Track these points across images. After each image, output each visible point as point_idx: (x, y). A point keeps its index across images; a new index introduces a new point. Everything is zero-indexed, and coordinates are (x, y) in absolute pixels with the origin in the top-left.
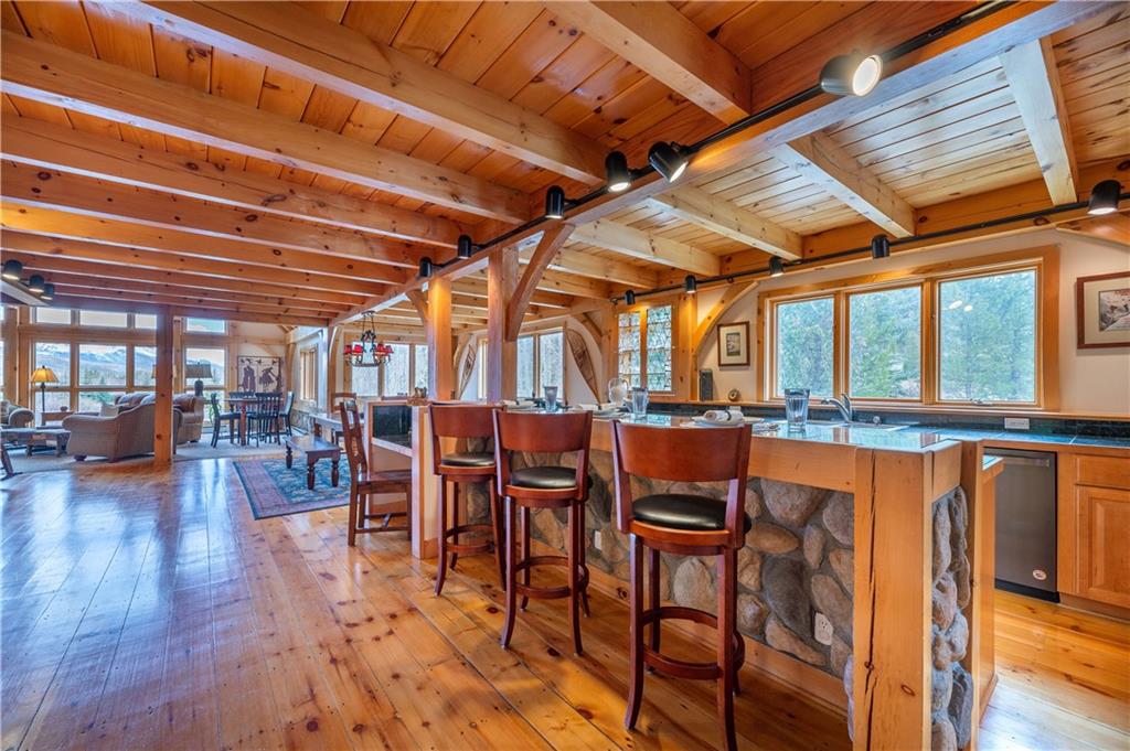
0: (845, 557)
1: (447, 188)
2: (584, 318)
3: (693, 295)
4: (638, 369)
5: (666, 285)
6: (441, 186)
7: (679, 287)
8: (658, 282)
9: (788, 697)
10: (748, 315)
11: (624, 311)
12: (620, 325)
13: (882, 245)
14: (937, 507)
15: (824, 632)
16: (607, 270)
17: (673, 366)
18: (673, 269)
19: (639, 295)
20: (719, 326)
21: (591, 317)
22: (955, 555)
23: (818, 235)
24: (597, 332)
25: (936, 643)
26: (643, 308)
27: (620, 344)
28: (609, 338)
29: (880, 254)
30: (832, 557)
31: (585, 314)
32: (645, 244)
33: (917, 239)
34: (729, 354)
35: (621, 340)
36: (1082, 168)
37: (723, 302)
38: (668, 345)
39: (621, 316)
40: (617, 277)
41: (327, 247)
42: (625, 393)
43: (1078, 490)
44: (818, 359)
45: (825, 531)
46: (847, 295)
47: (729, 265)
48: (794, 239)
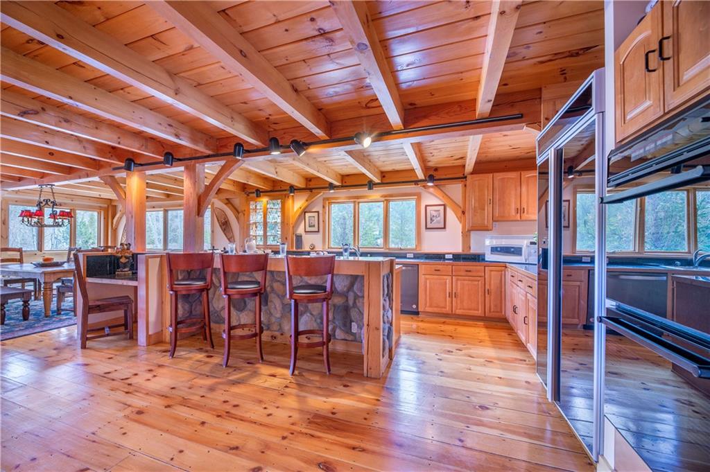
0: (361, 300)
1: (173, 131)
2: (227, 202)
3: (293, 196)
4: (261, 233)
5: (277, 189)
6: (169, 129)
7: (285, 190)
8: (274, 186)
9: (343, 354)
10: (319, 208)
11: (253, 199)
12: (251, 207)
13: (371, 185)
14: (384, 277)
15: (355, 328)
16: (248, 178)
17: (282, 232)
18: (282, 181)
19: (262, 192)
20: (305, 212)
21: (231, 201)
22: (388, 291)
23: (348, 175)
24: (236, 211)
25: (384, 315)
26: (264, 200)
27: (251, 219)
28: (244, 214)
29: (370, 188)
30: (357, 301)
31: (227, 199)
32: (273, 170)
33: (382, 184)
34: (310, 226)
35: (251, 216)
36: (426, 168)
37: (307, 201)
38: (279, 220)
39: (252, 203)
40: (253, 182)
41: (47, 143)
42: (255, 246)
43: (423, 276)
44: (345, 229)
45: (355, 293)
46: (359, 203)
47: (311, 183)
48: (339, 177)
